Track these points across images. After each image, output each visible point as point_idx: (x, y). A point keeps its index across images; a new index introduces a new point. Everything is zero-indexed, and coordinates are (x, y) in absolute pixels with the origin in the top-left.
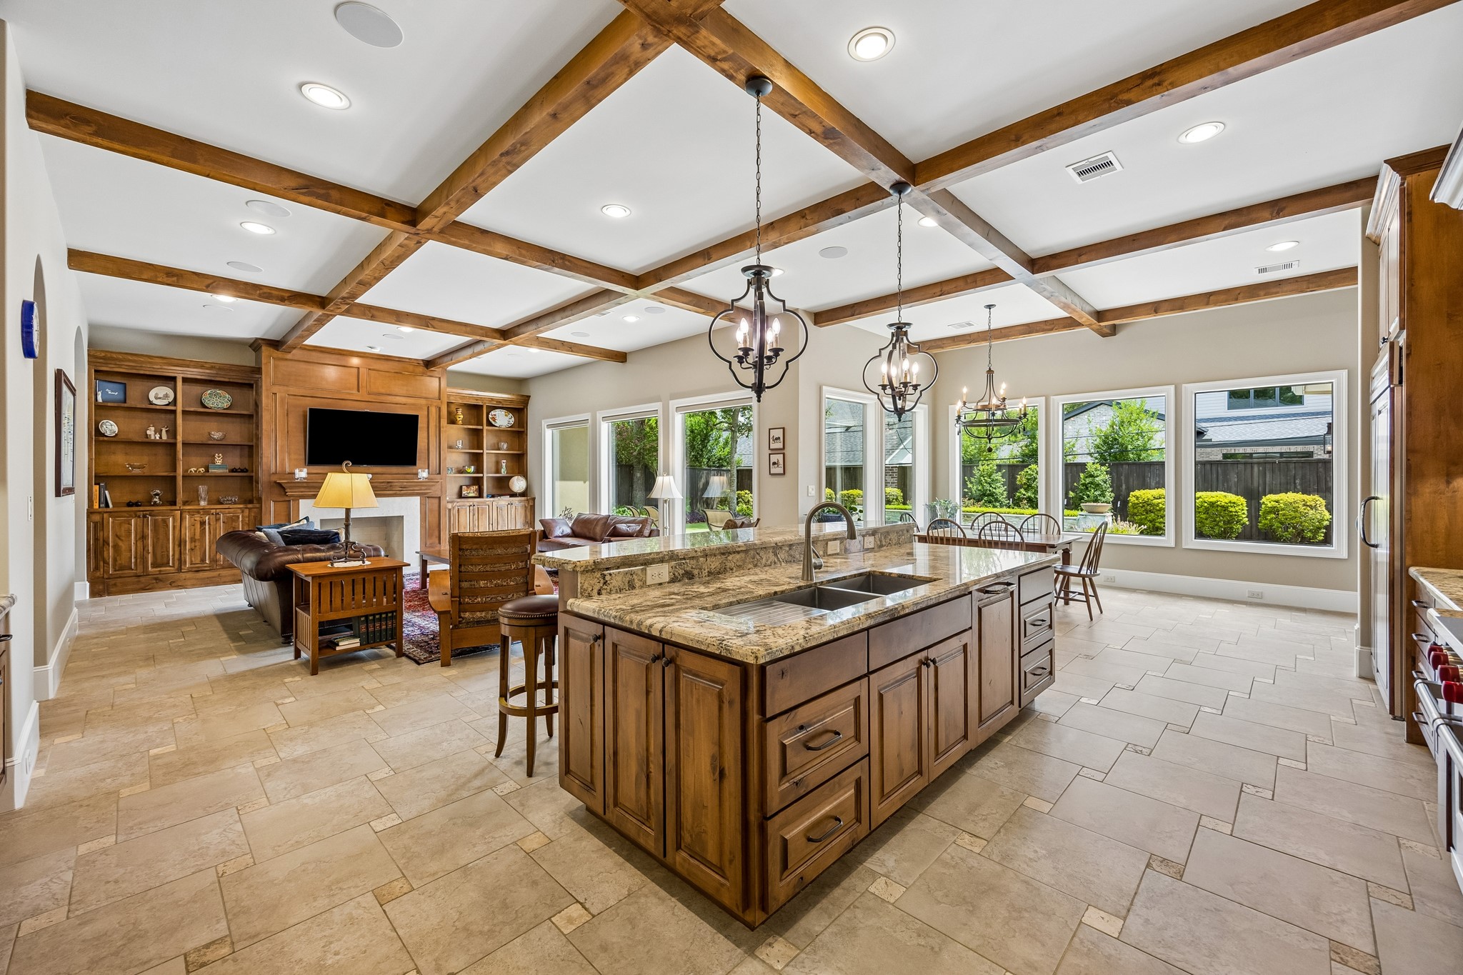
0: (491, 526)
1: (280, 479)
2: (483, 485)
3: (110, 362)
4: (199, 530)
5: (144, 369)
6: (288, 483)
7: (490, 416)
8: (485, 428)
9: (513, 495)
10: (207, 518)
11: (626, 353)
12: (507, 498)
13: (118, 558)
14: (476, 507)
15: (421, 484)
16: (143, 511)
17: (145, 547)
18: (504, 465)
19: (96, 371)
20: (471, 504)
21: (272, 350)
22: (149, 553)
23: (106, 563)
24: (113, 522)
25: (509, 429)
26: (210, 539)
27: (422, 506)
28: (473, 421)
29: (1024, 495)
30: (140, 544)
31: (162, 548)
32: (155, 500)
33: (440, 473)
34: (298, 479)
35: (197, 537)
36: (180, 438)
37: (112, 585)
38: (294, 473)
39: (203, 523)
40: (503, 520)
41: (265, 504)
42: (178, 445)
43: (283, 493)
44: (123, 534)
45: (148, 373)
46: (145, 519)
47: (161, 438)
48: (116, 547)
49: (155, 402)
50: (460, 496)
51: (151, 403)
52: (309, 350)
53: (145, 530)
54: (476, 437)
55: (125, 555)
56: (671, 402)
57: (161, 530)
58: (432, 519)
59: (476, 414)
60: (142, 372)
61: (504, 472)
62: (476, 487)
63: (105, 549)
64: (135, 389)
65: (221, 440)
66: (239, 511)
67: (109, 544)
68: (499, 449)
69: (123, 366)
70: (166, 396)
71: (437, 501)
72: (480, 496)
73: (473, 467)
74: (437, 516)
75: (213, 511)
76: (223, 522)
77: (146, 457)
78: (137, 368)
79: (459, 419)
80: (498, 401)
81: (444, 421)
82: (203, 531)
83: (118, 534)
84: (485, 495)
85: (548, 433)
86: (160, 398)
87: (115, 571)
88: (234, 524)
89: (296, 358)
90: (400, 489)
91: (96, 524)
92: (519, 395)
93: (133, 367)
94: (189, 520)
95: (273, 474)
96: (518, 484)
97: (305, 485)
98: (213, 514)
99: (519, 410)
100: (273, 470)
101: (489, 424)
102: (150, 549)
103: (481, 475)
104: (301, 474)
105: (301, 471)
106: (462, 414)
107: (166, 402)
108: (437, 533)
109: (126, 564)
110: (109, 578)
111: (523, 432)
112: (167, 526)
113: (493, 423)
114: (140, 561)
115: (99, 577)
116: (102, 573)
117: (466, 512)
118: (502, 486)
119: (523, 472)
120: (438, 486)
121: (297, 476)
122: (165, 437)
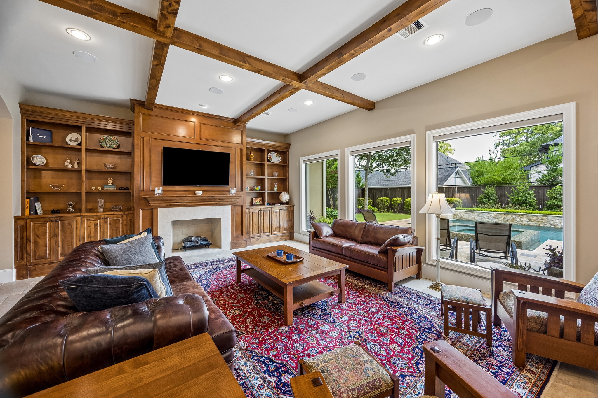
0: (270, 223)
1: (146, 194)
2: (265, 197)
3: (36, 114)
4: (93, 229)
5: (59, 119)
6: (150, 197)
7: (268, 156)
8: (266, 163)
9: (282, 203)
10: (99, 221)
11: (374, 103)
12: (279, 205)
13: (37, 251)
14: (262, 211)
15: (231, 197)
16: (55, 217)
17: (56, 242)
18: (276, 185)
19: (27, 120)
20: (260, 209)
21: (141, 108)
22: (59, 247)
23: (29, 254)
24: (34, 226)
25: (279, 164)
26: (100, 235)
27: (232, 212)
28: (259, 159)
29: (555, 203)
30: (53, 241)
31: (68, 242)
32: (69, 208)
33: (242, 191)
34: (157, 194)
35: (92, 234)
36: (84, 167)
37: (33, 270)
38: (154, 191)
39: (96, 225)
40: (277, 219)
41: (136, 210)
42: (83, 171)
43: (148, 204)
44: (41, 234)
45: (62, 123)
46: (56, 223)
47: (73, 166)
48: (36, 243)
49: (70, 143)
50: (252, 204)
51: (67, 143)
52: (165, 109)
53: (56, 230)
54: (260, 167)
55: (42, 248)
56: (428, 133)
57: (68, 230)
58: (238, 219)
59: (260, 155)
60: (58, 122)
61: (276, 190)
62: (260, 199)
63: (27, 245)
64: (58, 134)
65: (113, 168)
66: (120, 216)
67: (30, 241)
68: (273, 176)
69: (45, 117)
70: (77, 139)
71: (240, 208)
72: (263, 204)
73: (259, 187)
74: (240, 217)
75: (103, 216)
76: (110, 224)
77: (65, 180)
78: (55, 119)
79: (251, 158)
80: (274, 147)
81: (244, 158)
82: (96, 230)
83: (37, 233)
84: (266, 203)
85: (303, 166)
86: (73, 141)
87: (35, 260)
88: (116, 225)
89: (156, 114)
90: (219, 201)
91: (21, 227)
92: (284, 143)
93: (52, 118)
94: (87, 224)
95: (141, 191)
96: (285, 197)
97: (161, 198)
98: (102, 218)
99: (284, 153)
100: (142, 188)
101: (268, 161)
102: (60, 243)
103: (264, 192)
104: (159, 191)
105: (159, 189)
106: (253, 155)
107: (76, 143)
108: (240, 228)
109: (43, 255)
110: (31, 265)
111: (287, 165)
112: (72, 227)
113: (270, 160)
114: (53, 252)
115: (23, 265)
116: (26, 262)
117: (257, 215)
118: (275, 199)
119: (286, 190)
120: (241, 198)
121: (156, 193)
122: (76, 166)
